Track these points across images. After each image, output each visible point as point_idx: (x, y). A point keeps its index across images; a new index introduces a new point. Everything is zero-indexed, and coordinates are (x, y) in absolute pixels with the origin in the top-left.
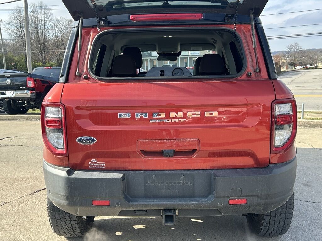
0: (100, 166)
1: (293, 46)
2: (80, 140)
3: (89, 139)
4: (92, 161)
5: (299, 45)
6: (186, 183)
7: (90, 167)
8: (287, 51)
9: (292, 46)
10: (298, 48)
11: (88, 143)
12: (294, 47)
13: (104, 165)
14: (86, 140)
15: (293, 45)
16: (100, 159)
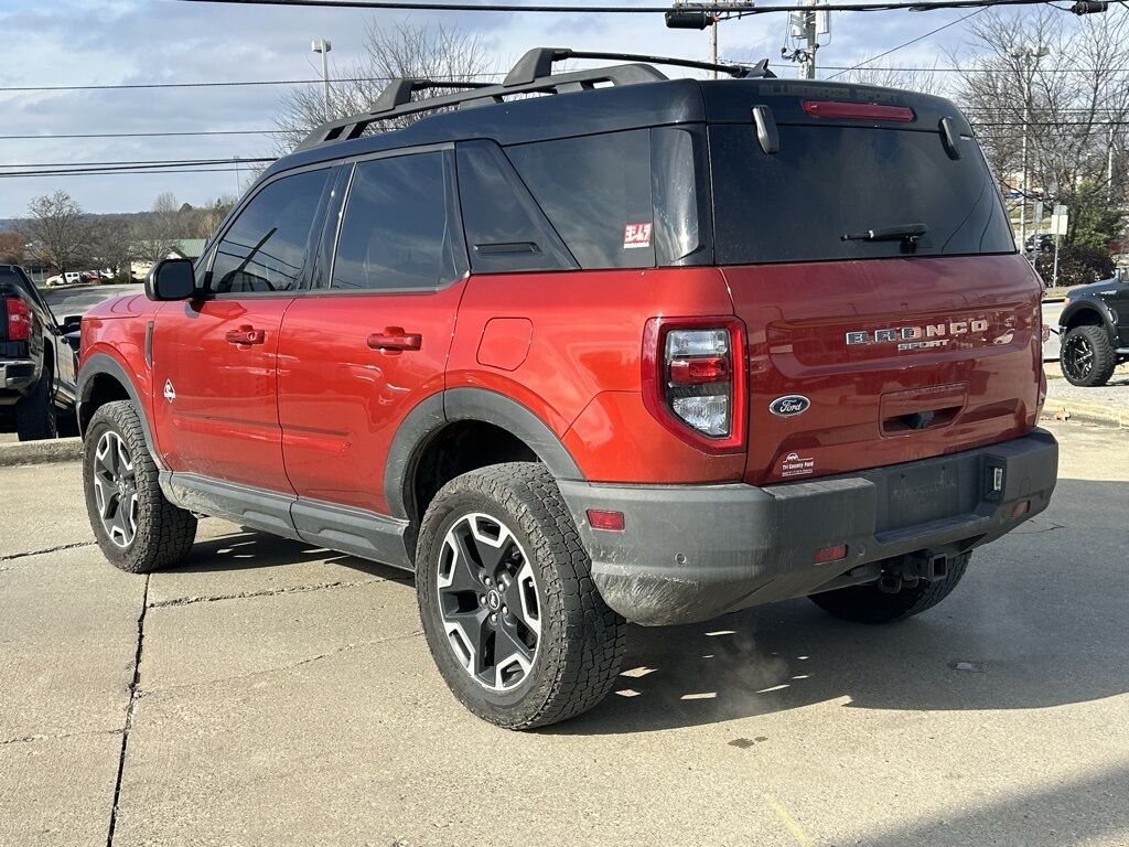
0: (804, 468)
1: (52, 204)
2: (777, 407)
3: (799, 401)
4: (789, 458)
5: (72, 199)
6: (948, 483)
7: (784, 474)
8: (30, 221)
9: (46, 203)
10: (68, 209)
11: (794, 411)
12: (53, 207)
13: (812, 464)
14: (792, 404)
15: (51, 197)
16: (805, 451)
